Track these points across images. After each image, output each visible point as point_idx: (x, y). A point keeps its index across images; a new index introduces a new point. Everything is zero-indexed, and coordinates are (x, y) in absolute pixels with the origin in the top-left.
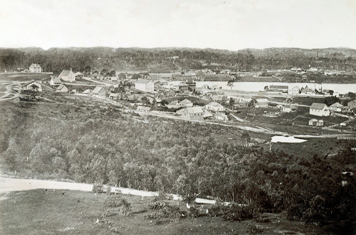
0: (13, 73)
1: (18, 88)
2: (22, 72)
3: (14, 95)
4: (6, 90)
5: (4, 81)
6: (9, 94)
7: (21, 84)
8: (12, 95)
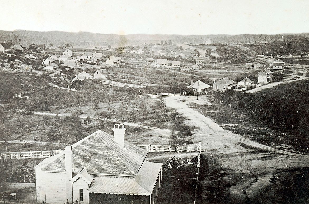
0: (298, 57)
1: (303, 71)
2: (306, 56)
3: (300, 77)
4: (291, 72)
5: (290, 64)
6: (295, 76)
7: (306, 67)
8: (298, 77)
